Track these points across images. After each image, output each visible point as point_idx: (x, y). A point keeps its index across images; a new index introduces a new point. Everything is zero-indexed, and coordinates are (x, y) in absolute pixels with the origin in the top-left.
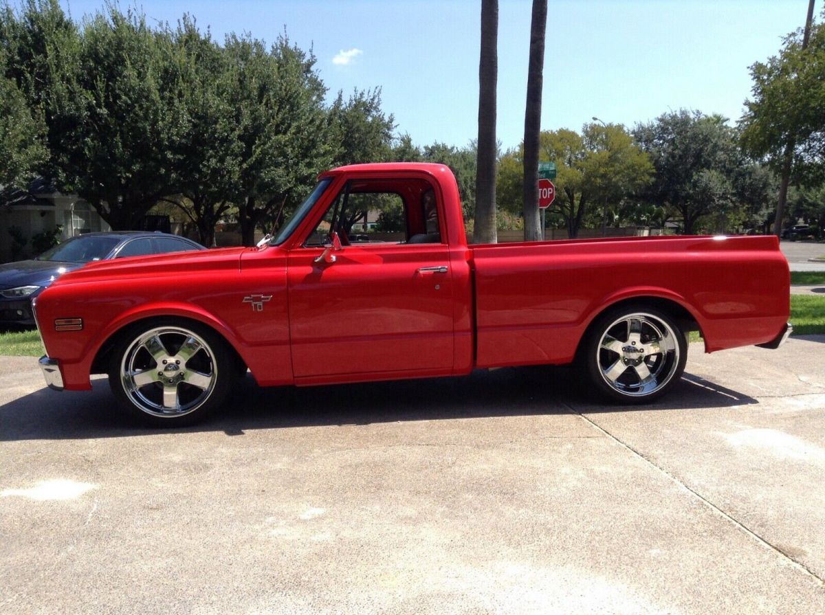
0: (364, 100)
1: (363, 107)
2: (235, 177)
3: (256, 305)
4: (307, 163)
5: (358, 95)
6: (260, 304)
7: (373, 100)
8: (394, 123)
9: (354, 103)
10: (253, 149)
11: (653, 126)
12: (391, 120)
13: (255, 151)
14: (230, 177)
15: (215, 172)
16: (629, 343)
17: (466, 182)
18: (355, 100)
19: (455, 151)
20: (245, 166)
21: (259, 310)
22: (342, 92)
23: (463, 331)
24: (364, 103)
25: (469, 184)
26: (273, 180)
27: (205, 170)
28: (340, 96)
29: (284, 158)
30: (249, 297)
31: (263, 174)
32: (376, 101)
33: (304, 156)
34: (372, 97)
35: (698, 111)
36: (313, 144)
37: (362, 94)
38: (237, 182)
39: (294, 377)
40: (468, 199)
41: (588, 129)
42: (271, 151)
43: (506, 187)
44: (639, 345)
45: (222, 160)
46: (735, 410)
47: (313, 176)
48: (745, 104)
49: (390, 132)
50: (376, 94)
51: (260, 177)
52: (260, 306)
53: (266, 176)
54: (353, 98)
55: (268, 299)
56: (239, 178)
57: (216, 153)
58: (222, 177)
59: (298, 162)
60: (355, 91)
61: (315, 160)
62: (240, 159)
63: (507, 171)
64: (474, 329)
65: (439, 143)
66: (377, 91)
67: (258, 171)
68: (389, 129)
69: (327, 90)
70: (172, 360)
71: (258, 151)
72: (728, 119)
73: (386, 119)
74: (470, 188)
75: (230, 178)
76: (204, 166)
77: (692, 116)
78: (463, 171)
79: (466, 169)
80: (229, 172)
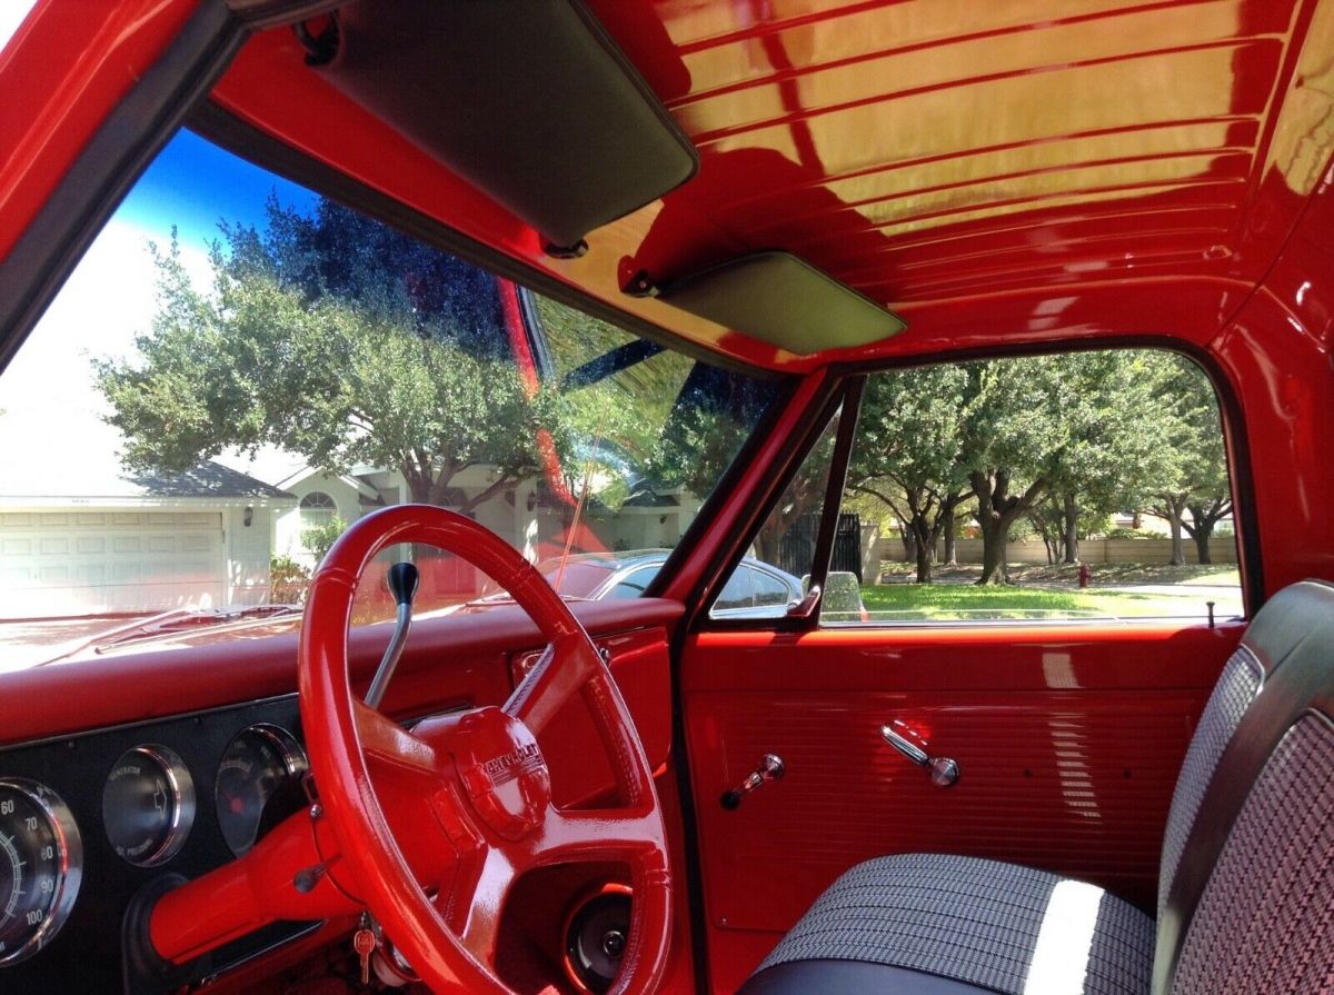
2: (949, 434)
4: (1095, 400)
10: (983, 378)
13: (985, 382)
14: (937, 435)
15: (912, 427)
20: (966, 412)
27: (891, 426)
29: (1045, 391)
31: (1000, 425)
33: (1092, 388)
38: (951, 443)
42: (1018, 381)
45: (924, 405)
47: (1111, 425)
51: (996, 432)
53: (1006, 428)
56: (956, 437)
57: (913, 395)
58: (925, 436)
59: (1079, 400)
61: (1114, 395)
62: (959, 399)
67: (992, 419)
71: (992, 381)
75: (938, 438)
76: (892, 419)
80: (937, 426)
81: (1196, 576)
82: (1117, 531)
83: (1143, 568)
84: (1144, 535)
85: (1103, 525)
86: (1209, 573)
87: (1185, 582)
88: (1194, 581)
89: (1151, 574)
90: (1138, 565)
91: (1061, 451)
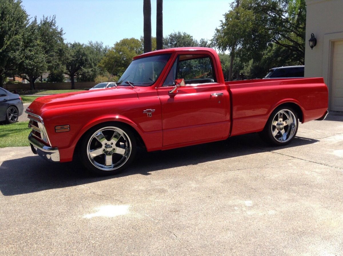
0: (48, 21)
1: (47, 25)
3: (149, 114)
4: (29, 50)
5: (45, 19)
6: (150, 113)
7: (52, 21)
8: (63, 32)
9: (43, 22)
11: (167, 38)
12: (62, 31)
13: (6, 43)
16: (279, 122)
17: (91, 60)
18: (44, 21)
19: (84, 46)
21: (150, 116)
22: (36, 17)
23: (227, 121)
24: (48, 22)
25: (93, 61)
26: (14, 57)
28: (36, 19)
30: (145, 111)
31: (9, 54)
32: (54, 21)
34: (52, 20)
35: (185, 33)
36: (31, 41)
37: (47, 18)
39: (163, 146)
40: (93, 67)
41: (143, 38)
42: (12, 44)
43: (111, 62)
44: (282, 122)
46: (315, 144)
48: (216, 30)
49: (62, 36)
50: (53, 18)
51: (8, 56)
52: (150, 114)
54: (42, 20)
55: (154, 111)
59: (25, 49)
60: (43, 17)
61: (33, 48)
63: (111, 55)
64: (231, 120)
65: (77, 42)
66: (54, 17)
67: (7, 53)
68: (61, 35)
69: (29, 16)
70: (109, 143)
71: (8, 43)
72: (192, 36)
73: (59, 30)
74: (93, 63)
77: (182, 35)
78: (89, 55)
79: (90, 54)
81: (38, 92)
82: (9, 82)
83: (23, 91)
84: (16, 83)
85: (5, 80)
86: (40, 92)
87: (35, 94)
88: (37, 94)
89: (26, 92)
90: (22, 90)
91: (23, 62)
